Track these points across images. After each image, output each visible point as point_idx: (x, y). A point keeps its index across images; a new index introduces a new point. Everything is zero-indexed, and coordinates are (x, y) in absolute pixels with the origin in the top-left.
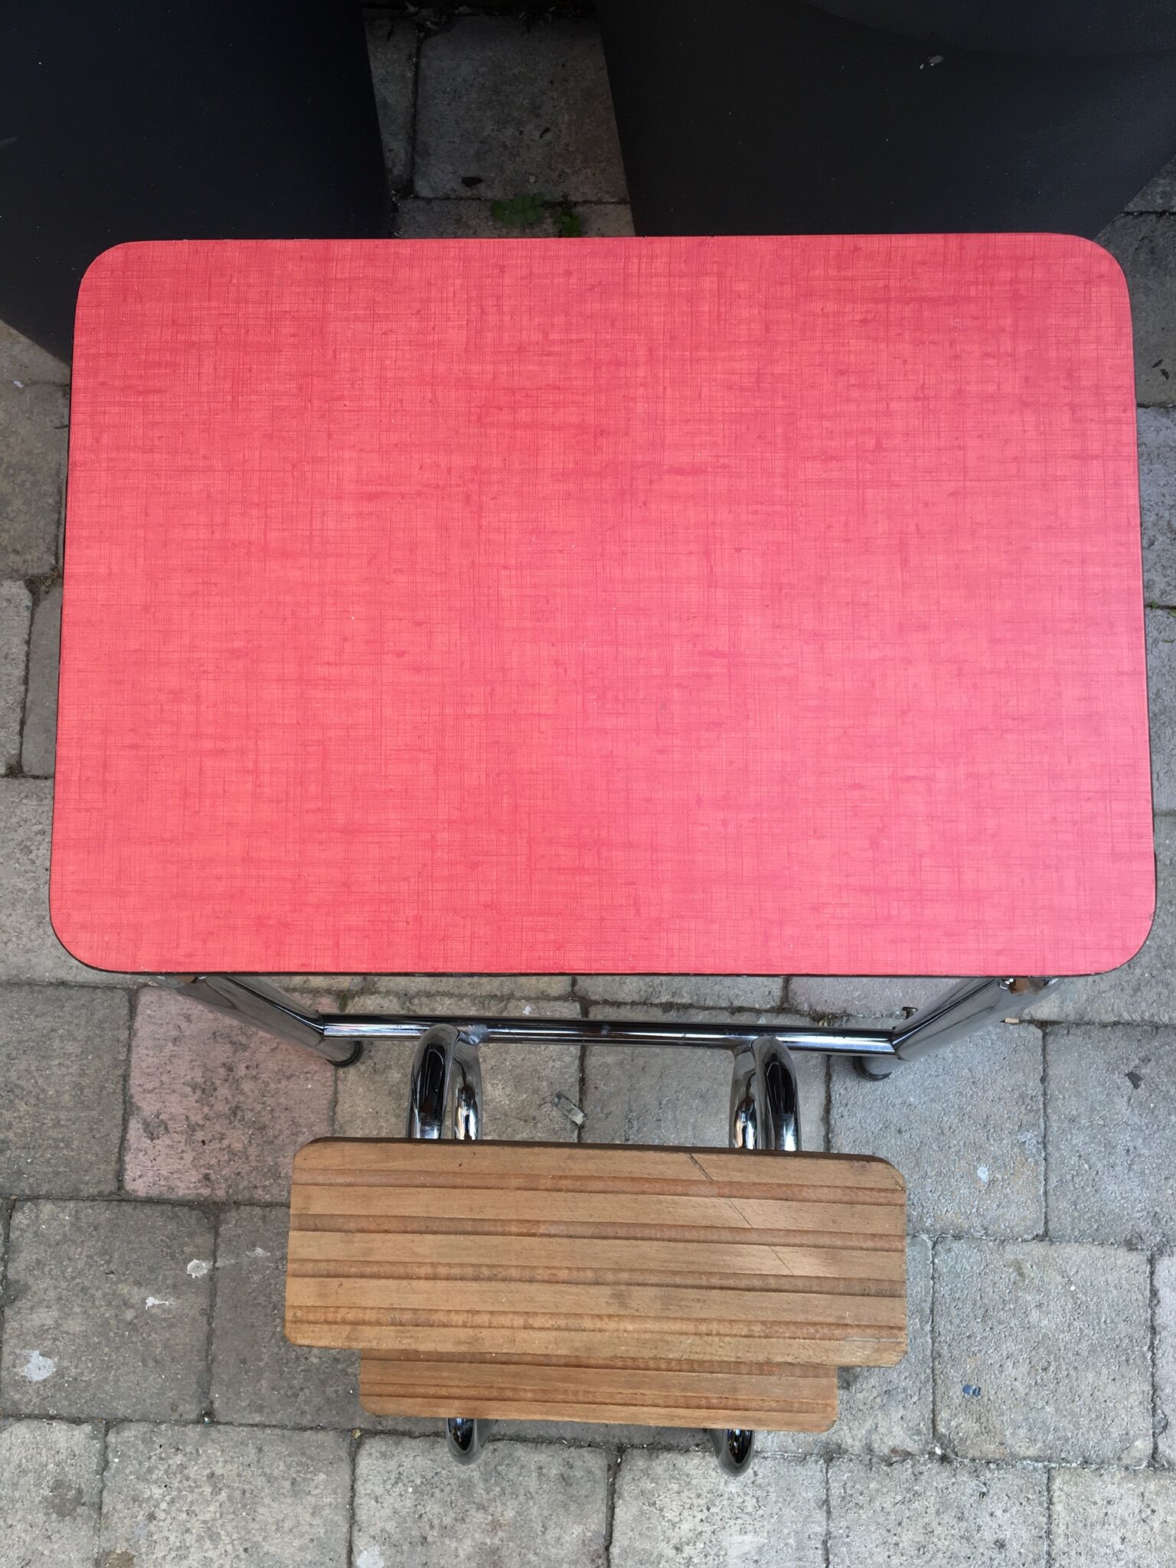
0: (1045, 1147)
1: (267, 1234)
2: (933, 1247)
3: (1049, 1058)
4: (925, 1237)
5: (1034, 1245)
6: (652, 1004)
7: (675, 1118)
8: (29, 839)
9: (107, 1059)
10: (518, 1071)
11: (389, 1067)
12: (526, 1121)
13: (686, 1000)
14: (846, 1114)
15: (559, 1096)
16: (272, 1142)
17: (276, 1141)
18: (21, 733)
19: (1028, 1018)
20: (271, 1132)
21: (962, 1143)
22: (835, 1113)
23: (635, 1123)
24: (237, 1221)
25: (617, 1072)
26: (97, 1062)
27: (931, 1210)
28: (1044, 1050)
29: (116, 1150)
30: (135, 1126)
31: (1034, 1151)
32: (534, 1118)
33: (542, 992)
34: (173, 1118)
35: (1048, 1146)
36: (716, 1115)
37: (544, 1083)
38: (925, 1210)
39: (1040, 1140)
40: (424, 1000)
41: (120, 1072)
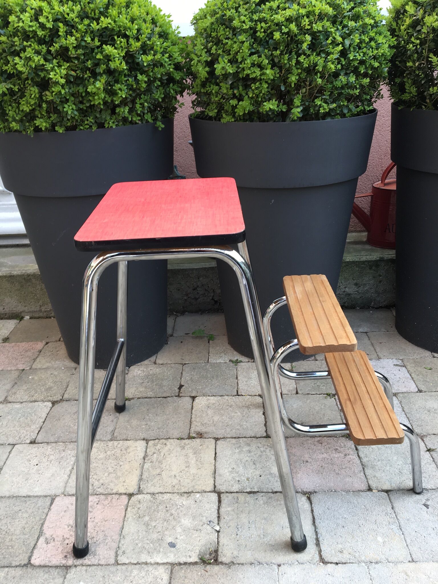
0: (401, 529)
1: (86, 577)
2: (368, 568)
3: (392, 501)
4: (364, 564)
5: (409, 563)
6: (244, 492)
7: (255, 526)
8: (31, 458)
9: (38, 518)
10: (194, 514)
11: (145, 516)
12: (197, 530)
13: (256, 490)
14: (321, 522)
15: (210, 522)
16: (95, 543)
17: (97, 542)
18: (38, 434)
19: (380, 489)
20: (95, 539)
21: (368, 529)
22: (317, 522)
23: (240, 529)
24: (75, 572)
25: (232, 513)
26: (34, 520)
27: (363, 553)
28: (390, 499)
29: (32, 548)
30: (42, 540)
31: (398, 531)
32: (200, 530)
33: (204, 490)
34: (57, 536)
35: (402, 529)
36: (271, 525)
37: (204, 518)
38: (361, 554)
39: (399, 528)
40: (160, 494)
41: (41, 522)
